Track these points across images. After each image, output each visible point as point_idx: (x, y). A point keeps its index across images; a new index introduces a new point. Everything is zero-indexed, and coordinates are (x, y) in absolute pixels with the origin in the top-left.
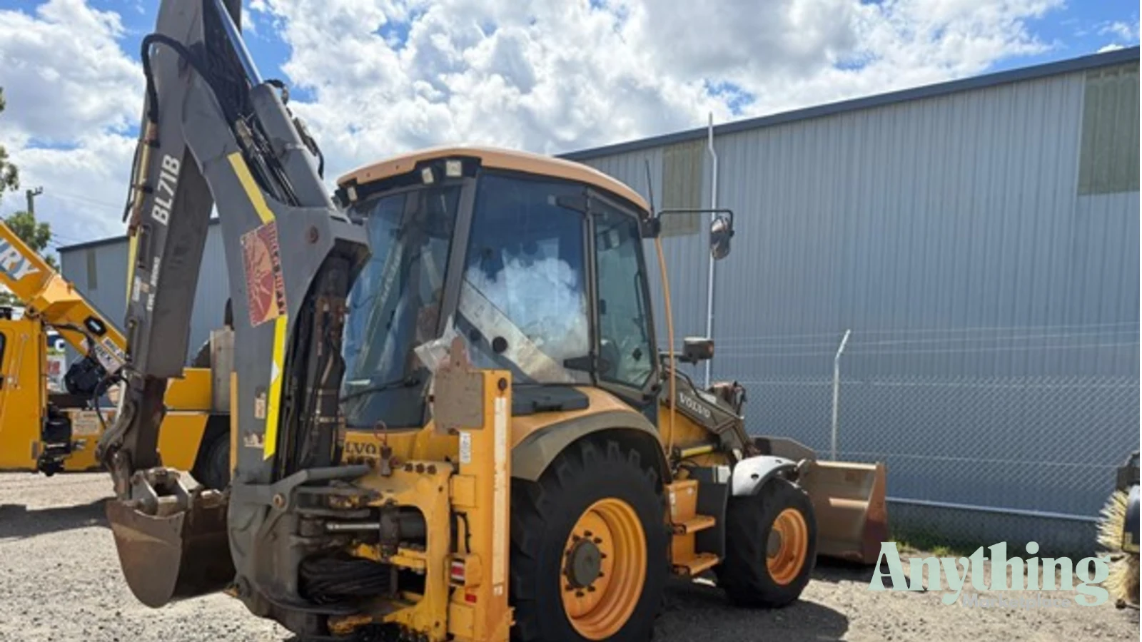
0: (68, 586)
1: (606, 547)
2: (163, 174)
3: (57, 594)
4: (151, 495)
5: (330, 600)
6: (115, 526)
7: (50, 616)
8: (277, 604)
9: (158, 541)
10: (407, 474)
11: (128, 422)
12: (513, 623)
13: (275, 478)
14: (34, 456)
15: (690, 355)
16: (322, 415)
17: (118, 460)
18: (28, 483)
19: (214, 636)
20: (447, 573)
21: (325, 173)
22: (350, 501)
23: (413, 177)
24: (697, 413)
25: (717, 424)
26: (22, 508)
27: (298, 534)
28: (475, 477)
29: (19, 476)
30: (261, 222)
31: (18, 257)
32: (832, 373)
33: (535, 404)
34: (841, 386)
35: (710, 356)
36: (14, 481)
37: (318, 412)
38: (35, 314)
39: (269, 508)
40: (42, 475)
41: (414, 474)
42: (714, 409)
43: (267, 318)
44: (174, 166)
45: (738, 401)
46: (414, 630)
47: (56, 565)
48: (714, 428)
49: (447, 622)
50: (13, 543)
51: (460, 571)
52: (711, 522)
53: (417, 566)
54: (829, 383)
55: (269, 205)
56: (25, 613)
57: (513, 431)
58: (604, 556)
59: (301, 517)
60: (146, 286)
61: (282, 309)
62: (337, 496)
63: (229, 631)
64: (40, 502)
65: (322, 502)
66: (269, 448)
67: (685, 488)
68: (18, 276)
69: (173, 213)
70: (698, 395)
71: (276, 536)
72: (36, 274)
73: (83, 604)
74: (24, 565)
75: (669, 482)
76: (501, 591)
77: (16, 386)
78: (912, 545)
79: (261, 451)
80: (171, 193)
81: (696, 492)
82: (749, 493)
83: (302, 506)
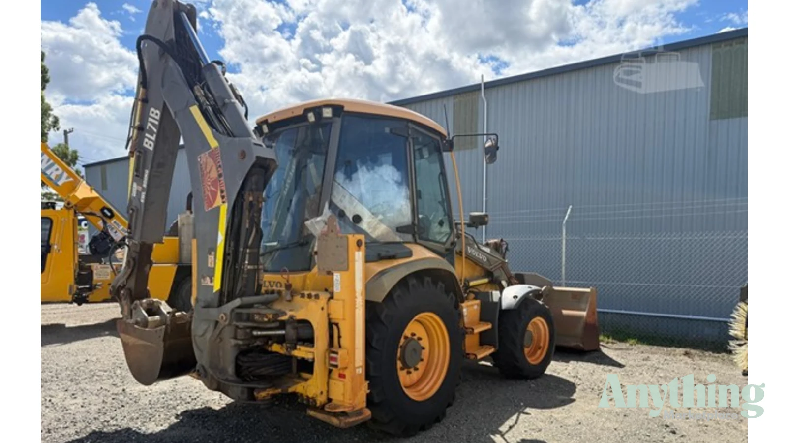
0: (92, 373)
1: (425, 343)
2: (150, 119)
3: (86, 378)
4: (144, 315)
5: (255, 378)
6: (122, 335)
7: (82, 392)
8: (223, 382)
9: (149, 344)
10: (302, 299)
11: (130, 271)
12: (368, 391)
13: (221, 304)
14: (70, 293)
15: (474, 223)
16: (249, 264)
17: (123, 295)
18: (66, 310)
19: (183, 402)
20: (327, 360)
21: (249, 117)
22: (267, 317)
23: (303, 118)
24: (479, 259)
25: (491, 265)
26: (64, 325)
27: (235, 338)
28: (344, 301)
29: (61, 306)
30: (210, 147)
31: (60, 171)
32: (561, 232)
33: (379, 255)
34: (567, 241)
35: (485, 223)
36: (58, 309)
37: (247, 262)
38: (71, 206)
39: (217, 323)
40: (75, 305)
41: (306, 299)
42: (488, 256)
43: (215, 206)
44: (157, 114)
45: (504, 251)
46: (308, 397)
47: (84, 360)
48: (489, 268)
49: (328, 392)
50: (58, 347)
51: (335, 359)
52: (489, 326)
53: (309, 357)
54: (560, 239)
55: (215, 137)
56: (66, 391)
57: (366, 272)
58: (423, 348)
59: (237, 327)
60: (140, 188)
61: (224, 200)
62: (259, 314)
64: (74, 322)
65: (250, 318)
66: (217, 285)
67: (472, 305)
68: (60, 183)
69: (157, 143)
70: (479, 248)
71: (221, 340)
72: (71, 182)
73: (101, 384)
74: (65, 361)
75: (463, 302)
76: (360, 371)
77: (59, 251)
78: (614, 338)
79: (212, 287)
80: (155, 130)
81: (479, 308)
82: (512, 307)
83: (237, 321)
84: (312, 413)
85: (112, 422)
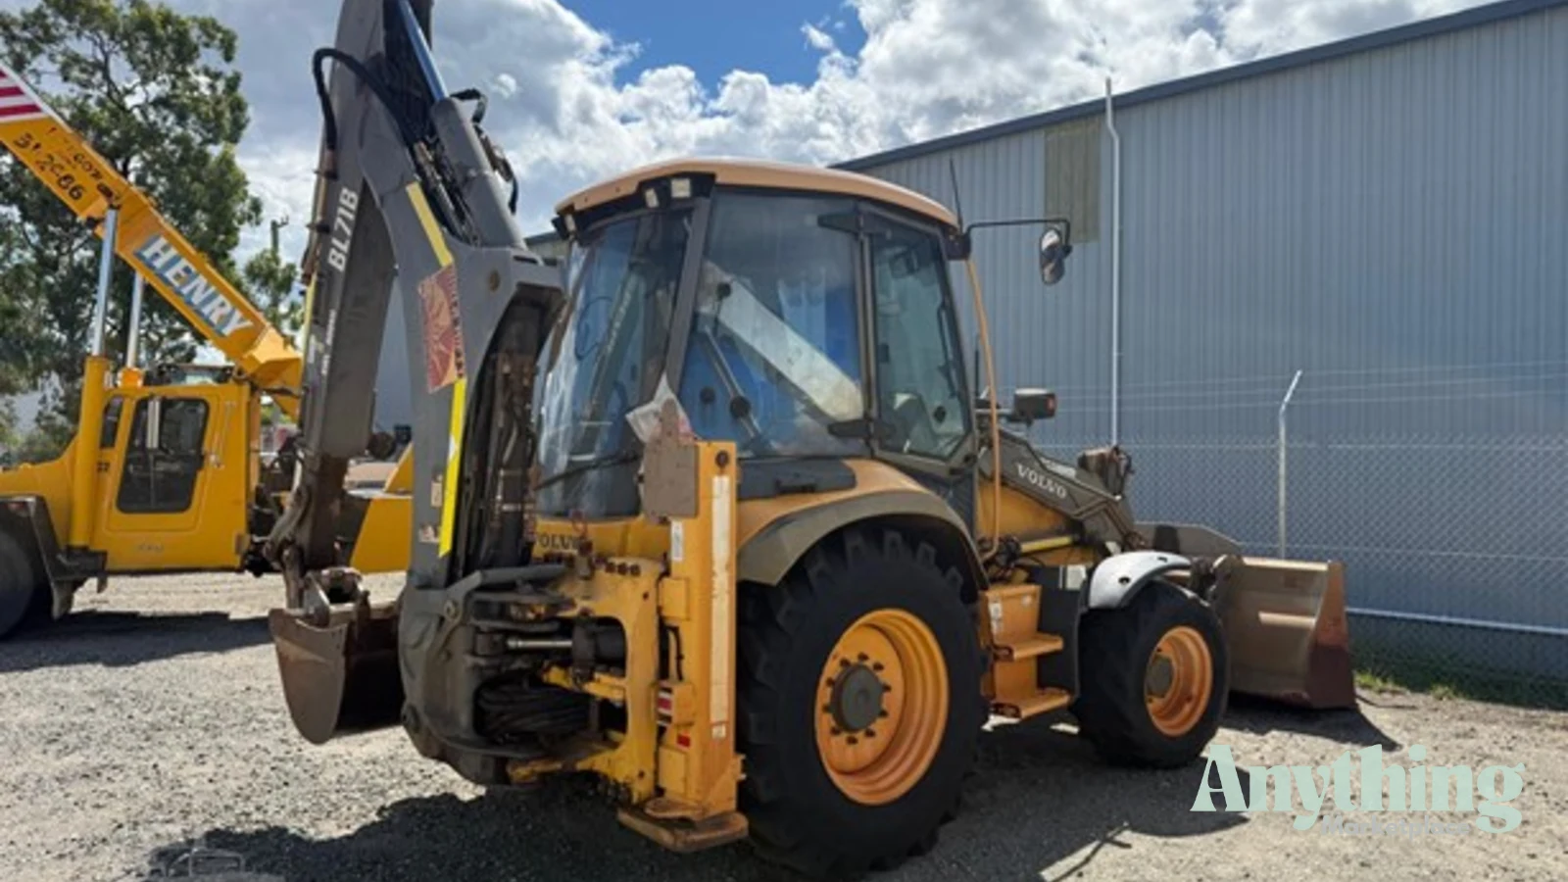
0: (249, 715)
1: (892, 675)
2: (341, 211)
3: (235, 725)
4: (322, 602)
5: (515, 738)
6: (278, 639)
7: (218, 752)
8: (449, 743)
9: (321, 659)
10: (608, 575)
11: (300, 512)
12: (743, 777)
13: (451, 579)
14: (238, 550)
15: (1022, 413)
16: (505, 501)
17: (288, 558)
18: (239, 585)
20: (653, 706)
21: (519, 204)
22: (533, 611)
23: (635, 201)
24: (1047, 491)
25: (1077, 506)
26: (225, 616)
27: (474, 653)
28: (688, 580)
29: (218, 577)
30: (438, 266)
31: (228, 307)
32: (1275, 432)
33: (778, 483)
34: (1289, 451)
35: (1051, 414)
36: (224, 582)
37: (499, 497)
38: (243, 377)
39: (442, 619)
40: (248, 575)
41: (618, 577)
42: (1069, 485)
43: (445, 382)
44: (352, 200)
45: (1122, 472)
46: (615, 781)
47: (243, 688)
48: (1073, 513)
49: (656, 773)
50: (204, 661)
51: (665, 704)
52: (1057, 645)
53: (615, 696)
54: (1273, 446)
55: (449, 246)
56: (191, 748)
57: (740, 523)
58: (887, 688)
59: (478, 630)
60: (321, 347)
61: (462, 371)
62: (518, 604)
63: (425, 777)
64: (249, 609)
65: (503, 612)
66: (445, 547)
67: (1019, 596)
68: (227, 331)
69: (351, 256)
70: (1043, 466)
71: (449, 655)
73: (259, 737)
74: (209, 688)
75: (985, 588)
76: (723, 732)
77: (219, 465)
78: (1397, 682)
79: (437, 547)
80: (348, 231)
81: (1037, 601)
82: (1114, 604)
83: (478, 617)
84: (624, 817)
85: (256, 816)
